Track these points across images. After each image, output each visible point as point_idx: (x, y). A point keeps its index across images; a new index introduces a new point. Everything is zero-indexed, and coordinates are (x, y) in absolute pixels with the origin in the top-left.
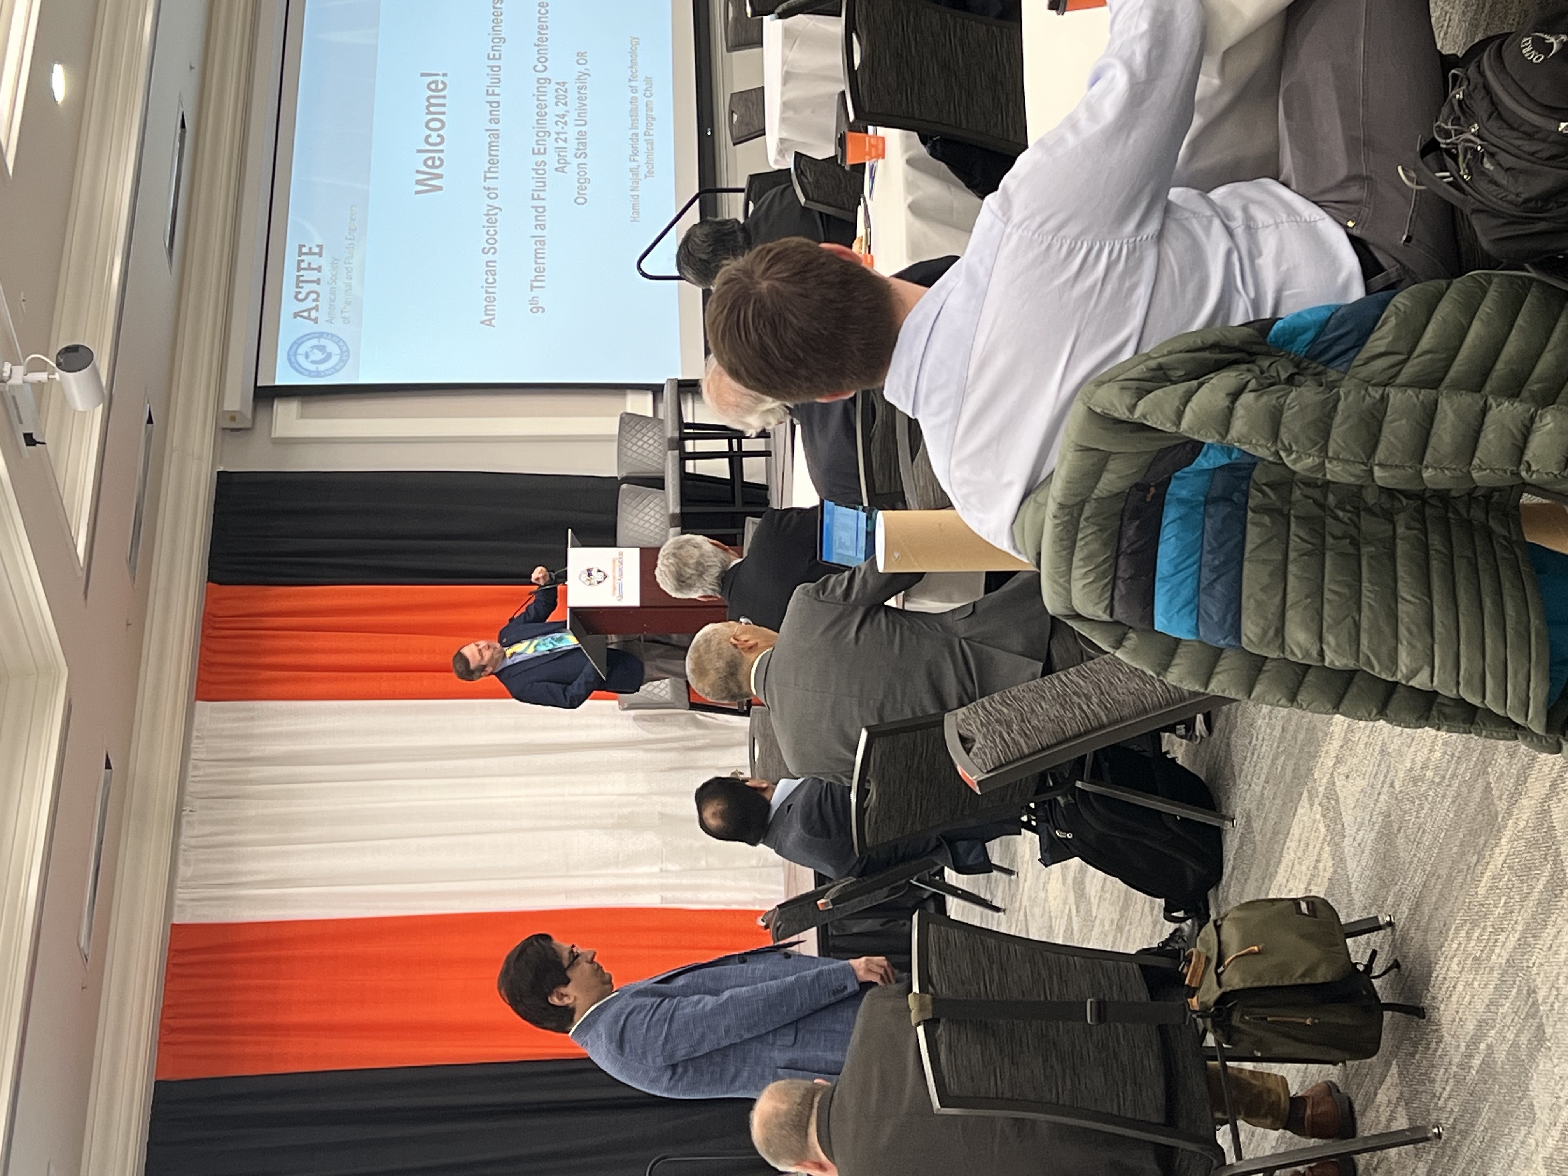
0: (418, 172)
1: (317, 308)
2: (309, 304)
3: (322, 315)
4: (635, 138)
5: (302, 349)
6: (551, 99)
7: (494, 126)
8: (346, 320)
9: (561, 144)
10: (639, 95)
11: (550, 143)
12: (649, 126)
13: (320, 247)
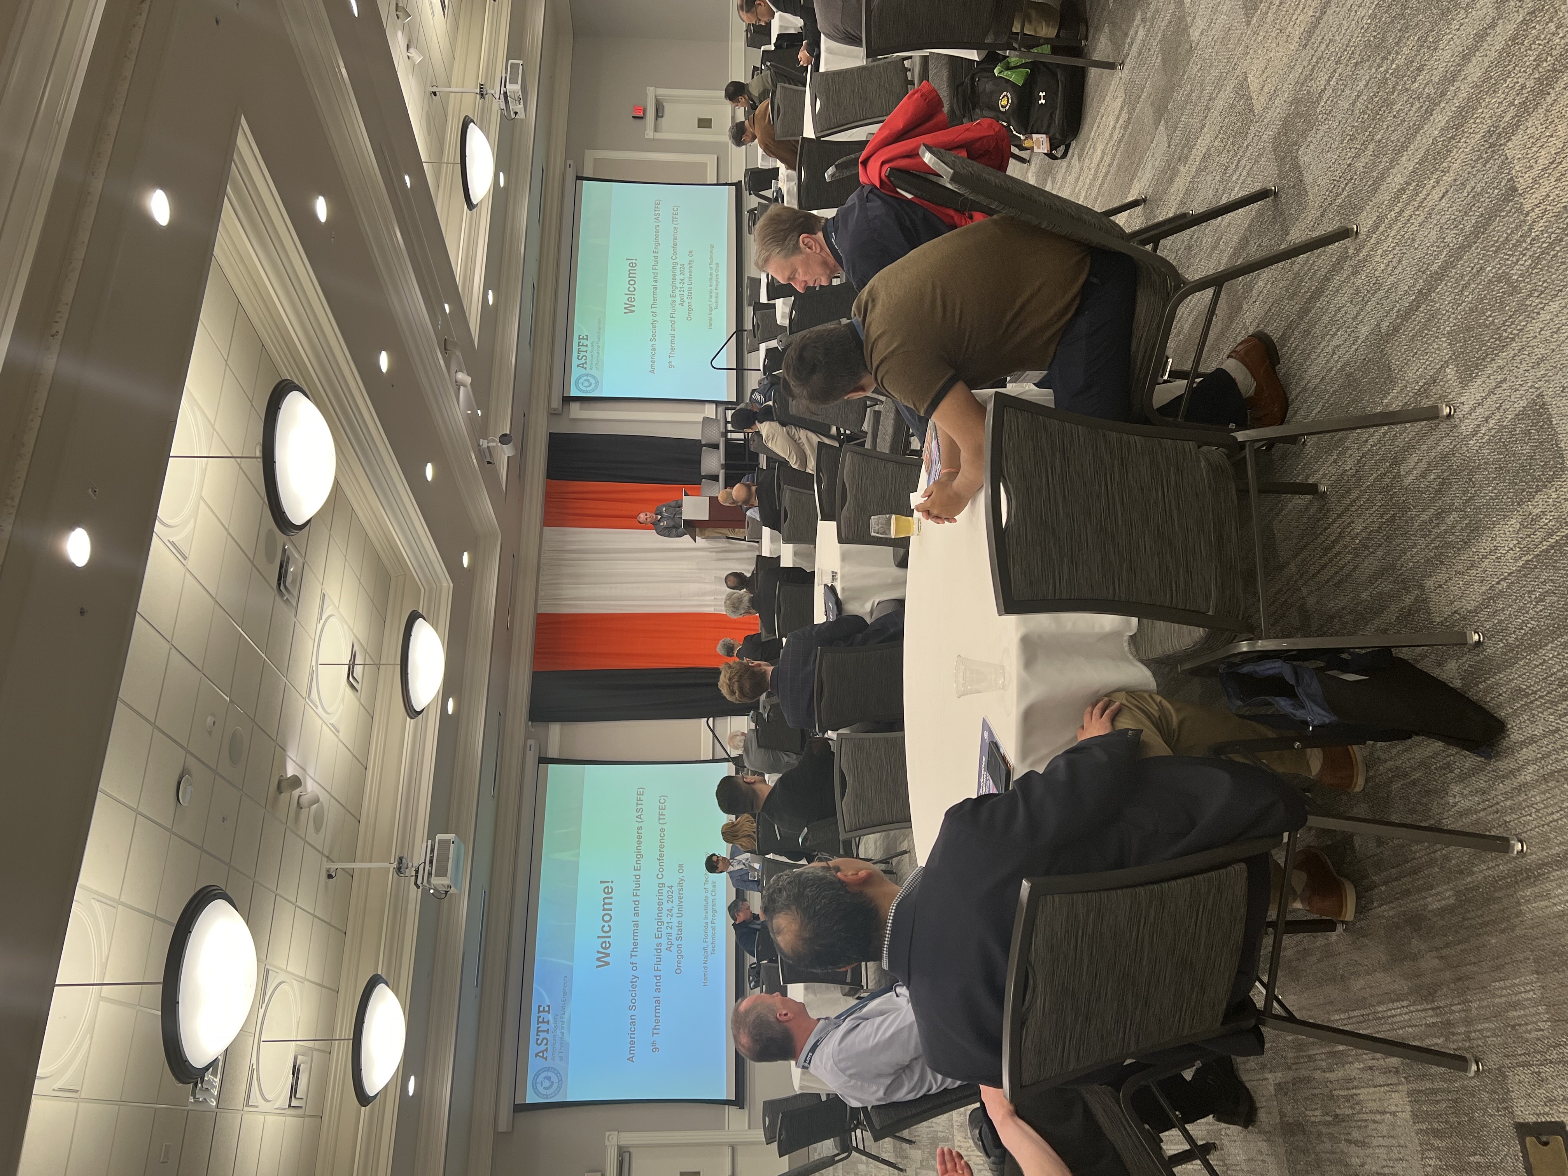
0: (625, 304)
1: (586, 363)
2: (583, 361)
3: (588, 366)
4: (711, 291)
5: (580, 381)
6: (678, 272)
7: (655, 284)
8: (597, 369)
9: (682, 293)
10: (713, 271)
11: (677, 292)
12: (717, 285)
13: (587, 336)
